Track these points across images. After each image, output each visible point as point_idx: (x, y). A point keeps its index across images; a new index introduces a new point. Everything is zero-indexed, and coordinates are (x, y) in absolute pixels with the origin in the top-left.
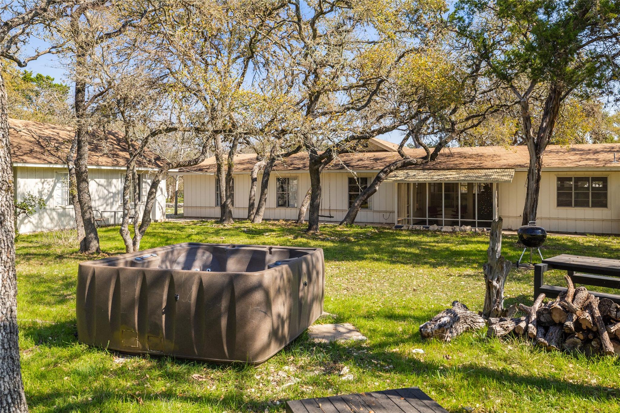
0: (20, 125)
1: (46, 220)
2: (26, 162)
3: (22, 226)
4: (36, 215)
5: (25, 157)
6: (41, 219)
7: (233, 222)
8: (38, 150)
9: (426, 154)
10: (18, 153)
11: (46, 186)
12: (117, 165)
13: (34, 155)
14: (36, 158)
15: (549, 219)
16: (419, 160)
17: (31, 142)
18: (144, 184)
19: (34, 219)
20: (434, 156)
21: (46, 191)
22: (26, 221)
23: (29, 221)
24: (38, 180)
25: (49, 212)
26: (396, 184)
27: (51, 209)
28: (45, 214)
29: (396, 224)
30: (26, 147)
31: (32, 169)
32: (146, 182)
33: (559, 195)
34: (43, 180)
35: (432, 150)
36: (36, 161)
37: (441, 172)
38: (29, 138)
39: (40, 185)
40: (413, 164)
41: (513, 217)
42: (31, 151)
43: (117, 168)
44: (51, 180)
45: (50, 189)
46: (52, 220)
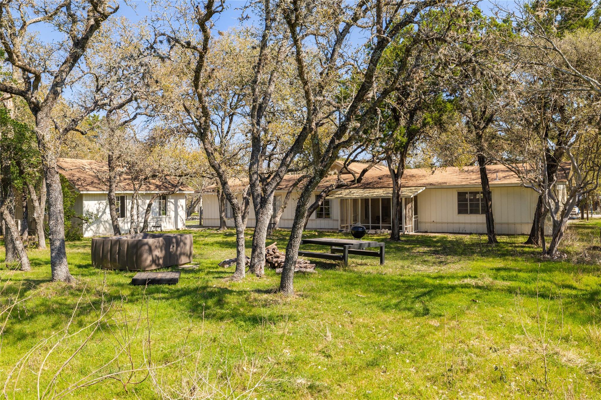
0: (86, 164)
1: (102, 228)
2: (88, 190)
3: (86, 232)
4: (95, 225)
5: (88, 187)
6: (98, 227)
7: (226, 228)
8: (97, 181)
9: (353, 179)
10: (84, 185)
11: (101, 206)
12: (149, 190)
13: (94, 185)
14: (95, 187)
15: (453, 223)
16: (349, 183)
17: (91, 176)
18: (169, 203)
19: (94, 227)
20: (359, 180)
21: (101, 209)
22: (89, 229)
23: (91, 229)
24: (96, 202)
25: (103, 223)
26: (339, 200)
27: (104, 221)
28: (101, 224)
29: (340, 229)
30: (89, 180)
31: (92, 194)
32: (170, 202)
33: (459, 205)
34: (99, 202)
35: (357, 176)
36: (95, 189)
37: (376, 190)
38: (91, 173)
39: (98, 206)
40: (345, 186)
41: (428, 222)
42: (92, 183)
43: (149, 192)
44: (104, 201)
45: (104, 208)
46: (105, 228)
